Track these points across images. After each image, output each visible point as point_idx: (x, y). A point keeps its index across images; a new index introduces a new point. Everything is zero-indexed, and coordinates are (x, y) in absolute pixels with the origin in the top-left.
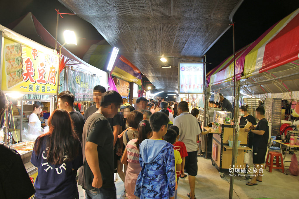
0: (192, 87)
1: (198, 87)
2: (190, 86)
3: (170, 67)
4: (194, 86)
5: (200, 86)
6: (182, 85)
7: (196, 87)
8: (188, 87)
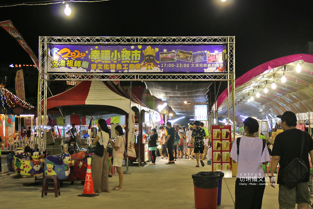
0: (201, 117)
1: (204, 117)
2: (200, 117)
3: (190, 103)
4: (202, 117)
5: (205, 117)
6: (196, 117)
7: (203, 117)
8: (199, 117)
